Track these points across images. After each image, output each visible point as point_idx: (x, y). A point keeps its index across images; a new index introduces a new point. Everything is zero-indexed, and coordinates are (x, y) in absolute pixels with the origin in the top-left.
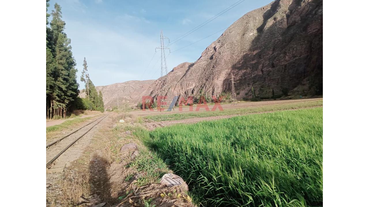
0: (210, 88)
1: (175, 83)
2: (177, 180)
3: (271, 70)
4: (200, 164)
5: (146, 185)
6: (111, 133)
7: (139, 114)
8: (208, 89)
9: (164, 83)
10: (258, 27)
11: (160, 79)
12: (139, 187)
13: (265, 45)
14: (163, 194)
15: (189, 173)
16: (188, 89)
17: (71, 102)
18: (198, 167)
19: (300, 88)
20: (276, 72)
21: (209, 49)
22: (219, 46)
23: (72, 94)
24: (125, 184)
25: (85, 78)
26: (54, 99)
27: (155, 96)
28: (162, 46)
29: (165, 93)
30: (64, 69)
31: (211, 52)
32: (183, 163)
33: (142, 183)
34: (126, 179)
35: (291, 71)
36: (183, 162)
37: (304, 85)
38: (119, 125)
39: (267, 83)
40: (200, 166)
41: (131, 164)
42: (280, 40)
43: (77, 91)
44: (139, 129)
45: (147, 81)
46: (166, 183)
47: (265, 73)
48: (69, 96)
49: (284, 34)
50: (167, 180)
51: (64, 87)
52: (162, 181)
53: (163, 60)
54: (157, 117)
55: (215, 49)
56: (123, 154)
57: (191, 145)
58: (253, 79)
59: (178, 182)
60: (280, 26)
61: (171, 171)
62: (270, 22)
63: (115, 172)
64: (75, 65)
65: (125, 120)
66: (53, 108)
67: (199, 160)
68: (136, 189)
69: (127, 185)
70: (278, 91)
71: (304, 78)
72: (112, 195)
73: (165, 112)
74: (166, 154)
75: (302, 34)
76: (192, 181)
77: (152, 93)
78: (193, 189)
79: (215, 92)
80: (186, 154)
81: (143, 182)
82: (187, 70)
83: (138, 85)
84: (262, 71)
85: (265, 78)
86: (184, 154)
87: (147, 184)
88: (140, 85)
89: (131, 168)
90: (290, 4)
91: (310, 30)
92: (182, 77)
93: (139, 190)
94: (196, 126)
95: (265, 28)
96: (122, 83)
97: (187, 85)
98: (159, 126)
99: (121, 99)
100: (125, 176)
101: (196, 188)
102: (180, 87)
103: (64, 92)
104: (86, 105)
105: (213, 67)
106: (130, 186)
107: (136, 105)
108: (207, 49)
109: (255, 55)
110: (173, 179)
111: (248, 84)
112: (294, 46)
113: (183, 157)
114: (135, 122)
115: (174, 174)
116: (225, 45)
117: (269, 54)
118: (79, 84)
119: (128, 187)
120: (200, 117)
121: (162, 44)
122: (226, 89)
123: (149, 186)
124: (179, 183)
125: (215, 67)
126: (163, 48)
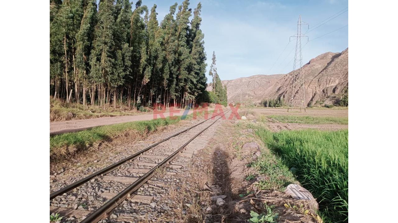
1: (311, 78)
2: (304, 194)
4: (339, 183)
5: (268, 190)
6: (233, 128)
7: (262, 112)
9: (296, 78)
11: (291, 74)
12: (261, 190)
14: (288, 204)
15: (322, 189)
16: (327, 86)
17: (199, 95)
18: (334, 186)
23: (201, 87)
24: (246, 183)
25: (213, 72)
26: (186, 91)
27: (282, 93)
28: (299, 34)
29: (296, 90)
30: (196, 63)
32: (313, 176)
33: (264, 186)
34: (247, 178)
36: (314, 175)
38: (241, 121)
40: (338, 186)
41: (252, 165)
43: (205, 85)
44: (262, 129)
45: (275, 75)
46: (291, 194)
48: (199, 89)
50: (293, 191)
51: (195, 81)
52: (287, 191)
53: (298, 50)
54: (283, 118)
56: (245, 152)
57: (327, 158)
59: (306, 196)
61: (298, 182)
63: (236, 168)
64: (206, 60)
65: (247, 117)
66: (185, 99)
67: (338, 178)
68: (257, 191)
69: (248, 185)
72: (232, 190)
73: (293, 113)
74: (292, 161)
76: (324, 200)
77: (279, 89)
78: (326, 209)
80: (319, 167)
81: (265, 186)
82: (328, 62)
83: (263, 80)
86: (317, 166)
87: (270, 190)
88: (266, 80)
89: (252, 168)
92: (322, 71)
93: (260, 192)
94: (335, 135)
96: (247, 78)
97: (326, 81)
98: (285, 128)
99: (244, 95)
100: (246, 175)
101: (329, 210)
102: (317, 83)
103: (194, 85)
104: (212, 98)
106: (252, 186)
107: (260, 101)
110: (300, 192)
113: (314, 170)
114: (258, 120)
115: (301, 186)
118: (207, 78)
119: (249, 187)
120: (342, 124)
121: (299, 32)
123: (272, 192)
124: (308, 198)
126: (299, 35)
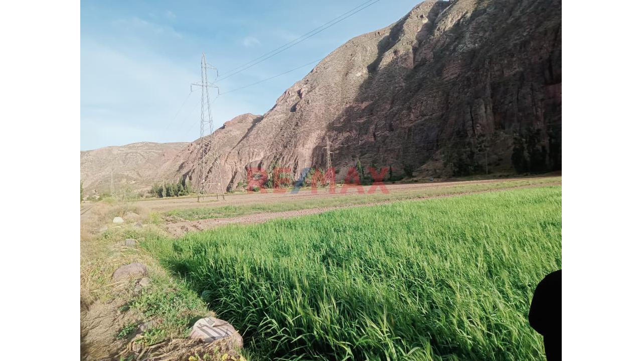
0: (290, 160)
1: (228, 149)
2: (222, 330)
3: (388, 135)
4: (266, 296)
5: (160, 343)
6: (95, 243)
7: (155, 206)
8: (286, 161)
9: (206, 149)
10: (369, 64)
11: (198, 142)
12: (148, 348)
13: (379, 95)
14: (195, 356)
15: (244, 314)
16: (251, 161)
18: (261, 303)
19: (429, 166)
20: (396, 139)
21: (290, 93)
22: (307, 89)
24: (119, 344)
27: (188, 173)
28: (205, 81)
29: (208, 168)
31: (292, 99)
32: (234, 297)
33: (153, 338)
34: (121, 334)
35: (417, 138)
36: (234, 294)
37: (437, 160)
38: (112, 227)
39: (382, 156)
40: (266, 301)
41: (132, 305)
42: (402, 87)
44: (152, 236)
45: (173, 144)
46: (201, 335)
47: (379, 139)
49: (408, 78)
50: (203, 330)
52: (193, 333)
53: (206, 107)
54: (190, 213)
55: (300, 93)
56: (118, 284)
57: (251, 263)
58: (361, 148)
59: (224, 331)
60: (403, 65)
61: (213, 313)
62: (388, 57)
63: (97, 320)
65: (126, 217)
67: (265, 290)
68: (140, 352)
69: (123, 346)
70: (398, 170)
71: (437, 150)
73: (206, 202)
74: (203, 281)
75: (435, 79)
76: (249, 328)
77: (181, 167)
78: (251, 342)
79: (299, 169)
80: (241, 280)
81: (156, 337)
82: (249, 127)
83: (153, 152)
84: (375, 136)
85: (379, 148)
86: (238, 279)
87: (164, 341)
88: (157, 151)
89: (131, 312)
90: (419, 31)
91: (447, 75)
92: (242, 140)
93: (146, 352)
94: (263, 228)
95: (380, 66)
96: (122, 147)
97: (249, 154)
98: (194, 229)
99: (118, 177)
100: (118, 327)
101: (257, 342)
102: (236, 157)
105: (297, 125)
106: (129, 346)
107: (149, 188)
108: (285, 92)
109: (364, 110)
110: (214, 328)
111: (354, 157)
112: (423, 98)
113: (235, 285)
114: (146, 221)
115: (217, 317)
116: (317, 89)
117: (385, 108)
119: (125, 349)
120: (272, 211)
121: (204, 79)
122: (316, 163)
123: (167, 345)
124: (226, 333)
125: (299, 124)
126: (205, 84)
